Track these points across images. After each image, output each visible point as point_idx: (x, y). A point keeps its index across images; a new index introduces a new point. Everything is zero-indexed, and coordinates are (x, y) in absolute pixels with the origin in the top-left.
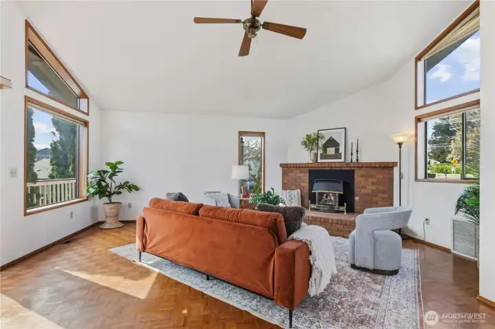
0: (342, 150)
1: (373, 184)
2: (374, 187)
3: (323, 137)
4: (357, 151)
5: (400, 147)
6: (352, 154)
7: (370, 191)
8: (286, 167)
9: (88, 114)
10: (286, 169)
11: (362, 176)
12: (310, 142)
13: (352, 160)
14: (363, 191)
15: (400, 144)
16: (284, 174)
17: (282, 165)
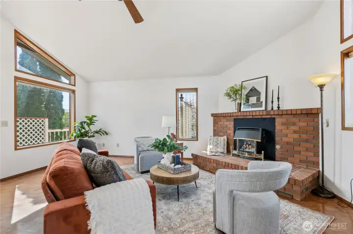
0: (263, 99)
1: (295, 132)
2: (296, 136)
3: (245, 88)
4: (278, 98)
5: (321, 91)
6: (272, 102)
7: (291, 140)
8: (216, 117)
9: (75, 85)
10: (216, 118)
11: (283, 124)
12: (234, 93)
13: (272, 108)
14: (285, 139)
15: (321, 87)
16: (215, 123)
17: (213, 115)
